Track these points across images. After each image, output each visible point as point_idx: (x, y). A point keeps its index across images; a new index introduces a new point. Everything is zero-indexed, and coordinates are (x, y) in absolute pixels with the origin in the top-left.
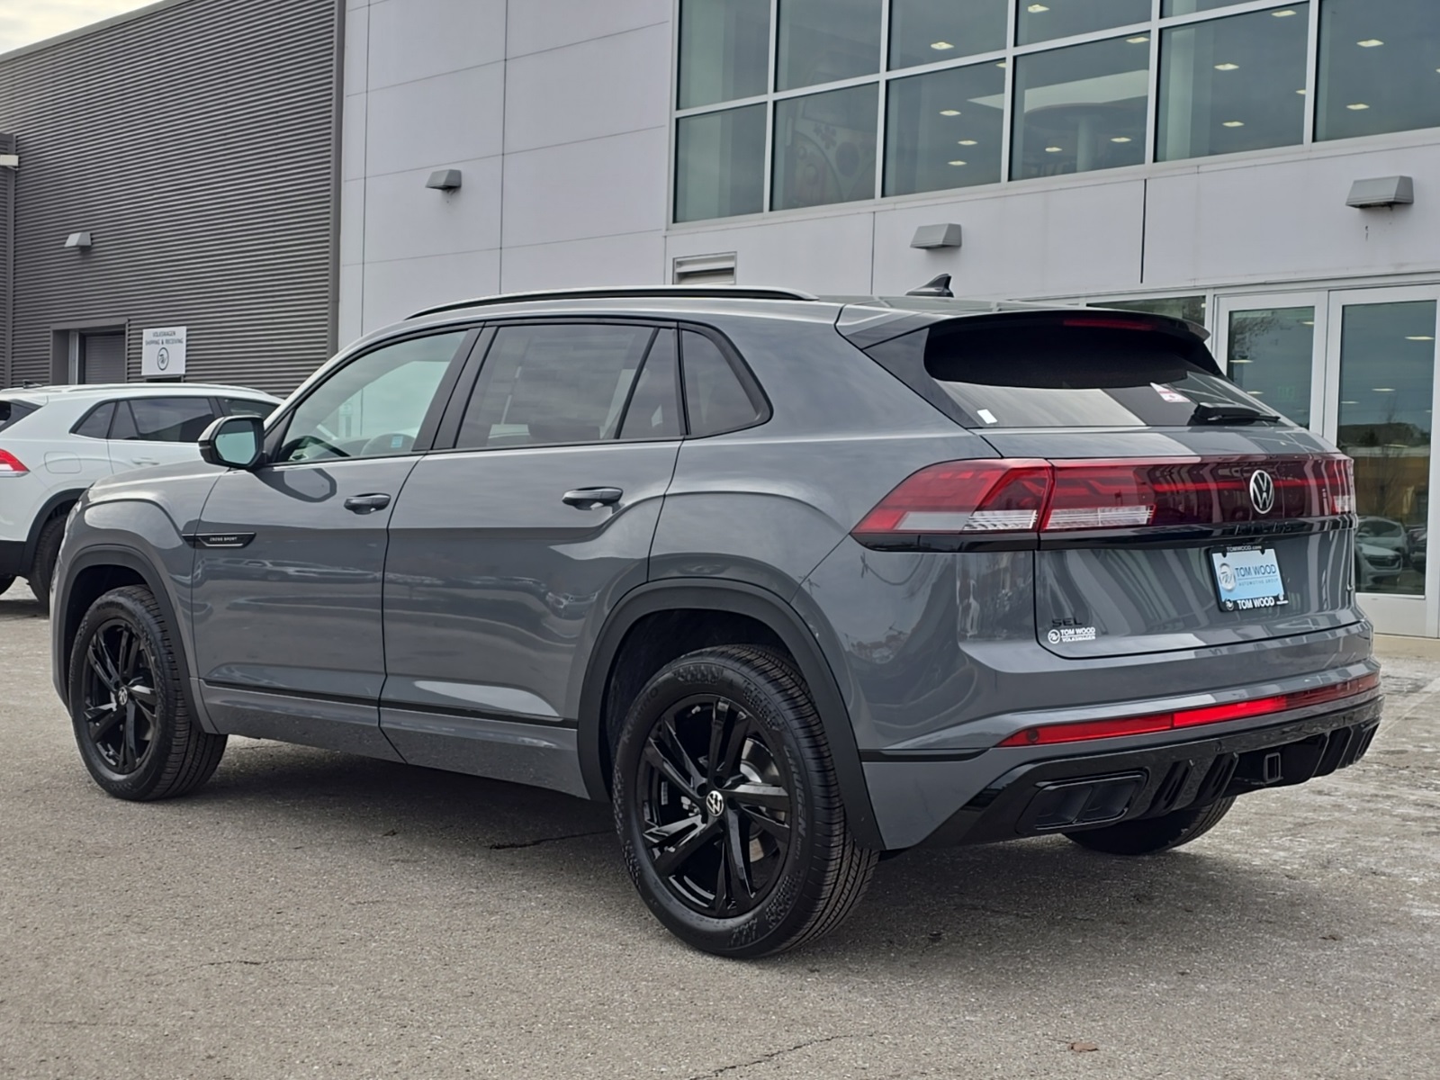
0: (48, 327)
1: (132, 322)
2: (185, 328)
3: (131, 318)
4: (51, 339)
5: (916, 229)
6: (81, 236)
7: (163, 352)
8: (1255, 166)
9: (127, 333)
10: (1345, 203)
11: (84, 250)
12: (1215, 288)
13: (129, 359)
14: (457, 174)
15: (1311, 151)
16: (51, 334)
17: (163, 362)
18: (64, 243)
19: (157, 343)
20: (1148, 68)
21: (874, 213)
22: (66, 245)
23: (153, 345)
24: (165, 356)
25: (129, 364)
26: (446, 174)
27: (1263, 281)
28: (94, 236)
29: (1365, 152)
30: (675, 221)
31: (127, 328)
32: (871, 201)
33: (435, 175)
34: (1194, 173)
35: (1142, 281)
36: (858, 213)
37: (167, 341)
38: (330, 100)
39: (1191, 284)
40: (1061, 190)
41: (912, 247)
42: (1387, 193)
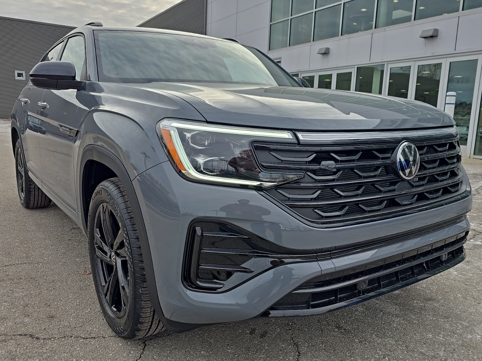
5: (319, 49)
8: (399, 28)
10: (419, 37)
12: (387, 62)
15: (413, 23)
21: (311, 46)
29: (427, 23)
30: (269, 50)
32: (310, 43)
34: (384, 31)
35: (370, 61)
36: (307, 46)
38: (204, 26)
39: (381, 61)
40: (352, 37)
41: (318, 53)
42: (430, 34)
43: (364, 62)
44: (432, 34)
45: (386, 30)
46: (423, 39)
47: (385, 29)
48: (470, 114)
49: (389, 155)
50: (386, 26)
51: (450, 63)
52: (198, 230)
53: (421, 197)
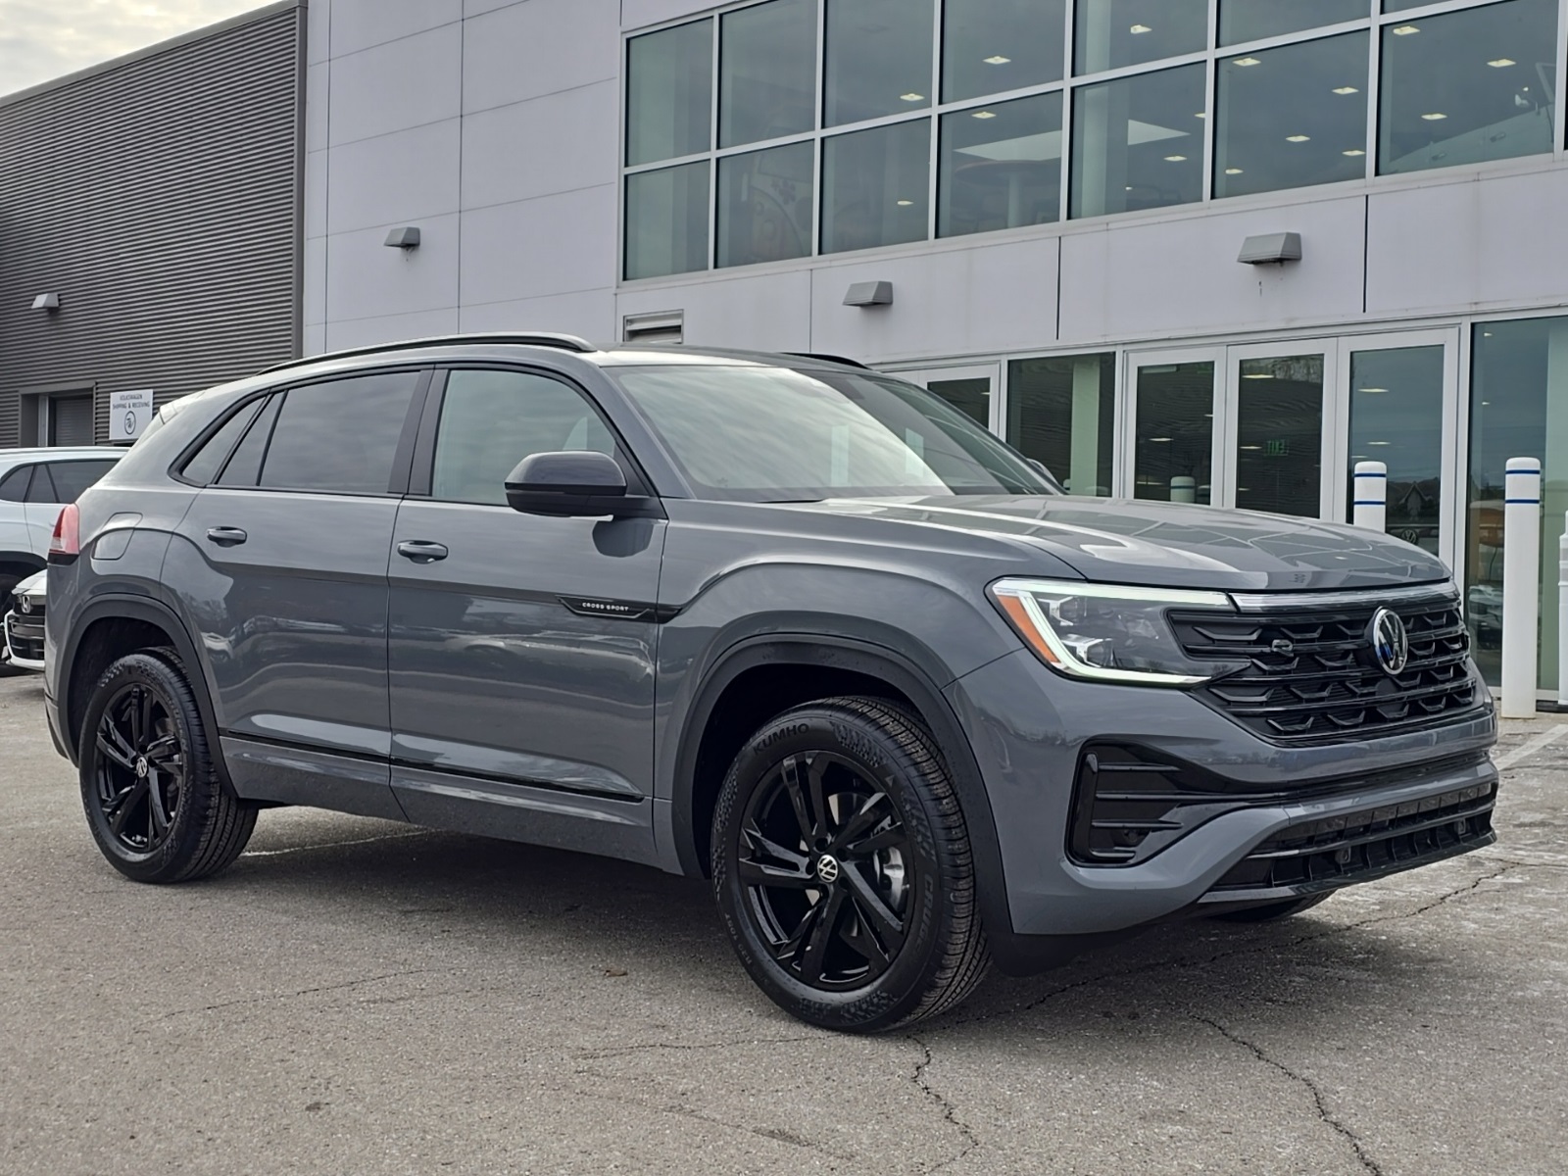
0: (16, 391)
1: (99, 386)
2: (151, 391)
3: (98, 380)
4: (20, 403)
5: (849, 286)
6: (48, 297)
7: (130, 416)
8: (1159, 223)
9: (95, 396)
10: (1236, 260)
11: (52, 311)
12: (1124, 344)
13: (96, 423)
14: (417, 231)
15: (1209, 208)
16: (20, 398)
17: (130, 426)
18: (31, 304)
19: (124, 406)
20: (1061, 128)
21: (811, 270)
22: (34, 307)
23: (120, 409)
24: (132, 420)
25: (96, 428)
26: (405, 230)
27: (1167, 337)
28: (61, 297)
29: (1257, 209)
30: (625, 279)
31: (95, 391)
32: (807, 259)
33: (394, 232)
34: (1104, 230)
35: (1058, 338)
36: (797, 271)
37: (134, 405)
38: (292, 156)
39: (1101, 340)
40: (983, 247)
41: (845, 304)
42: (1275, 250)
43: (1038, 341)
44: (1283, 251)
45: (1111, 226)
46: (1252, 266)
47: (1107, 224)
48: (1437, 536)
49: (1359, 632)
50: (1108, 212)
51: (1352, 353)
52: (1092, 758)
53: (1416, 709)
